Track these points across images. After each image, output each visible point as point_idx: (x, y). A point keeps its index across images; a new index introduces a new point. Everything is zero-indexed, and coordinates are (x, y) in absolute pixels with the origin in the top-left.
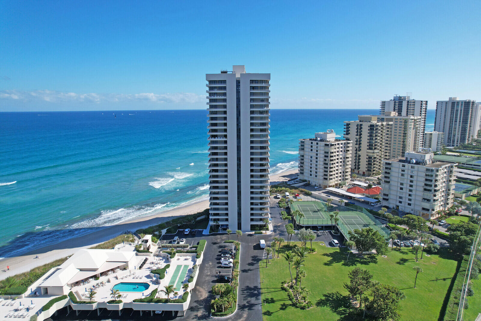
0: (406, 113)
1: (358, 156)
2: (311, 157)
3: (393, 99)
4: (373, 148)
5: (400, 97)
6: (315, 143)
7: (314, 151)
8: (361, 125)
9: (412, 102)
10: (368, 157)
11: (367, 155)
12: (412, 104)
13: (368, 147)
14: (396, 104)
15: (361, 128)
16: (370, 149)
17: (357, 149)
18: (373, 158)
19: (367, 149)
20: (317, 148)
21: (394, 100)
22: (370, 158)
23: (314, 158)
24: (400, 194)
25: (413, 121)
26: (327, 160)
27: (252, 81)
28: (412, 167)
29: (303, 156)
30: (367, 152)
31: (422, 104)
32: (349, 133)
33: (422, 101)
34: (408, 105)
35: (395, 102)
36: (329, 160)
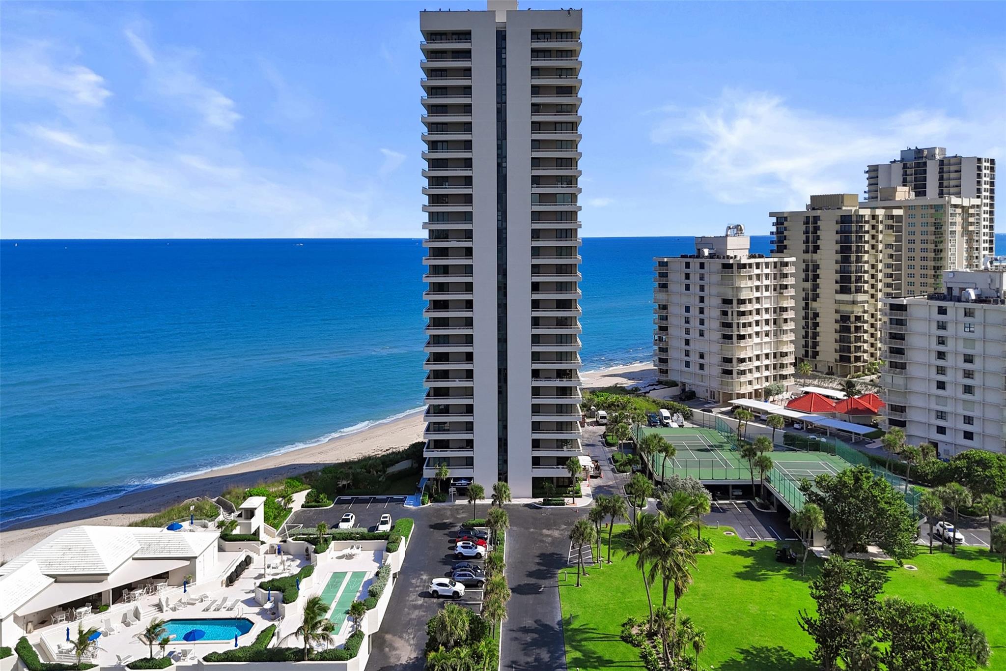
0: (937, 190)
1: (811, 315)
2: (687, 309)
3: (899, 158)
4: (853, 289)
5: (919, 152)
6: (695, 263)
7: (695, 289)
8: (816, 219)
9: (952, 161)
10: (838, 317)
11: (837, 312)
12: (953, 168)
13: (838, 287)
14: (909, 171)
15: (816, 229)
16: (844, 290)
17: (807, 294)
18: (853, 319)
19: (837, 292)
20: (702, 278)
21: (902, 160)
22: (845, 318)
23: (694, 311)
24: (937, 404)
25: (959, 211)
26: (730, 313)
27: (536, 34)
28: (968, 313)
29: (664, 307)
30: (836, 302)
31: (979, 168)
32: (785, 247)
33: (979, 160)
34: (941, 171)
35: (905, 167)
36: (735, 314)
